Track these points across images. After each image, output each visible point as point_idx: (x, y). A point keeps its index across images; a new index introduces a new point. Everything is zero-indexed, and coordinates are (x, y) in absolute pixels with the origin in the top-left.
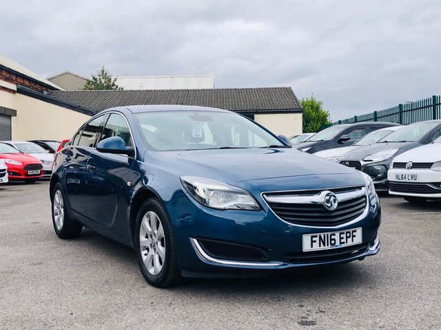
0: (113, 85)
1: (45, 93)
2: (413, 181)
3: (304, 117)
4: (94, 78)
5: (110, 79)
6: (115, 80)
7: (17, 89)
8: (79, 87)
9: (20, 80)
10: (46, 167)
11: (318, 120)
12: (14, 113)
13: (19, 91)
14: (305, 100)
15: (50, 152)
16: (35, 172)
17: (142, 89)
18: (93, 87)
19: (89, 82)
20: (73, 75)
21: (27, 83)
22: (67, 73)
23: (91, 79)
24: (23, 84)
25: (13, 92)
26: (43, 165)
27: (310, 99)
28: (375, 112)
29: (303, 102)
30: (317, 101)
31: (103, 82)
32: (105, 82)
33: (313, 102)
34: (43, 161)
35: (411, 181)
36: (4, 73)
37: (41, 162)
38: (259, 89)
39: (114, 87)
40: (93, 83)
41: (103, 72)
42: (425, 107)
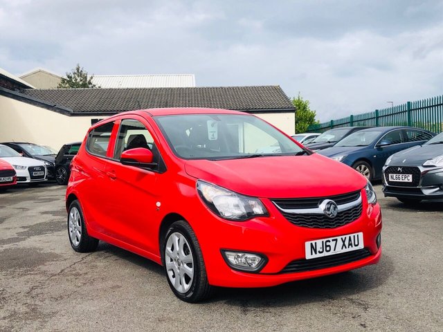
0: (90, 83)
1: (17, 91)
3: (296, 117)
4: (68, 77)
5: (86, 78)
6: (92, 78)
8: (53, 85)
10: (19, 173)
15: (23, 156)
16: (7, 179)
17: (121, 87)
18: (67, 85)
19: (63, 80)
20: (47, 73)
22: (40, 71)
23: (66, 77)
26: (16, 171)
27: (297, 98)
30: (304, 100)
31: (78, 80)
32: (81, 80)
33: (300, 101)
34: (16, 166)
37: (14, 168)
38: (247, 87)
39: (90, 86)
40: (68, 81)
41: (78, 69)
42: (402, 112)
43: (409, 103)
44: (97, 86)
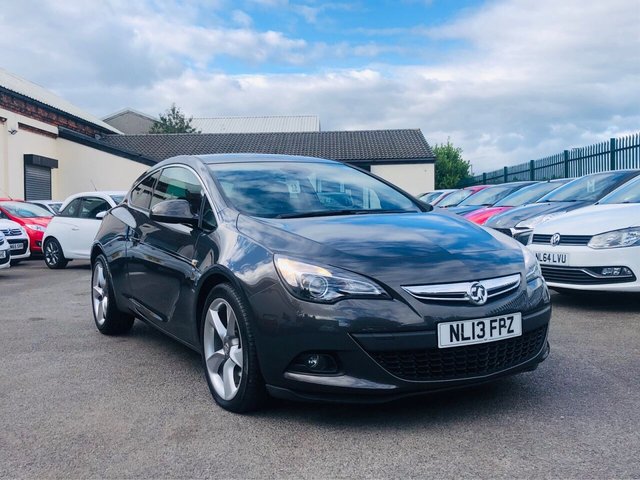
0: (187, 127)
1: (98, 137)
2: (561, 264)
3: (436, 168)
4: (162, 119)
5: (183, 120)
6: (190, 120)
7: (60, 132)
8: (144, 130)
9: (63, 121)
11: (456, 173)
12: (54, 164)
13: (62, 135)
14: (439, 146)
17: (224, 132)
18: (161, 129)
19: (156, 123)
20: (136, 115)
21: (72, 124)
22: (128, 112)
23: (159, 119)
24: (67, 126)
25: (53, 136)
27: (445, 145)
28: (532, 161)
29: (437, 149)
30: (455, 147)
31: (174, 123)
32: (177, 123)
33: (449, 149)
35: (557, 264)
36: (40, 111)
39: (188, 131)
40: (162, 125)
41: (173, 110)
42: (600, 154)
43: (613, 140)
44: (197, 131)
